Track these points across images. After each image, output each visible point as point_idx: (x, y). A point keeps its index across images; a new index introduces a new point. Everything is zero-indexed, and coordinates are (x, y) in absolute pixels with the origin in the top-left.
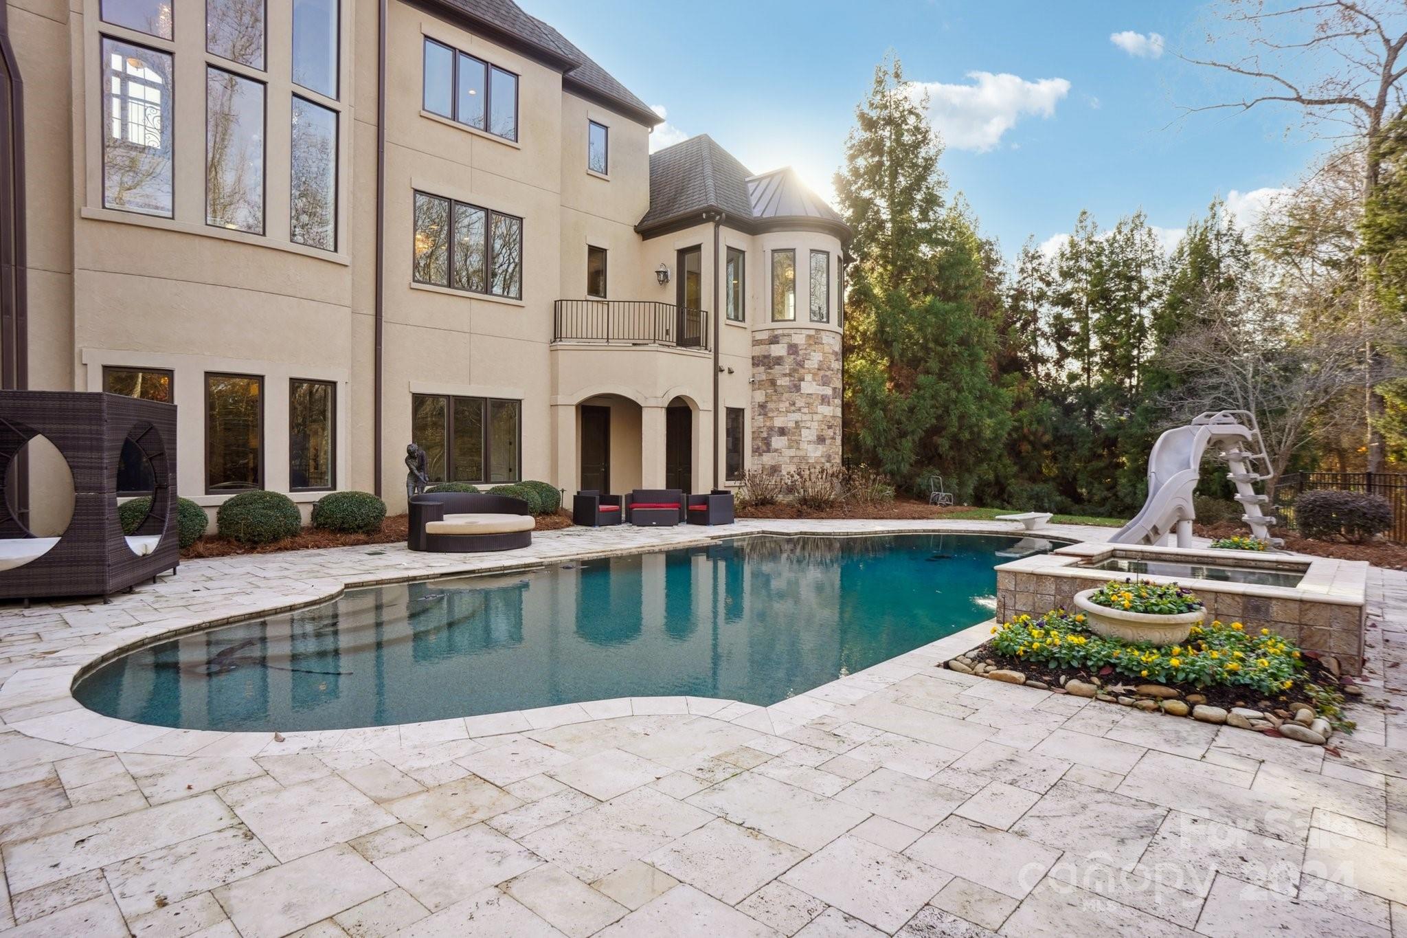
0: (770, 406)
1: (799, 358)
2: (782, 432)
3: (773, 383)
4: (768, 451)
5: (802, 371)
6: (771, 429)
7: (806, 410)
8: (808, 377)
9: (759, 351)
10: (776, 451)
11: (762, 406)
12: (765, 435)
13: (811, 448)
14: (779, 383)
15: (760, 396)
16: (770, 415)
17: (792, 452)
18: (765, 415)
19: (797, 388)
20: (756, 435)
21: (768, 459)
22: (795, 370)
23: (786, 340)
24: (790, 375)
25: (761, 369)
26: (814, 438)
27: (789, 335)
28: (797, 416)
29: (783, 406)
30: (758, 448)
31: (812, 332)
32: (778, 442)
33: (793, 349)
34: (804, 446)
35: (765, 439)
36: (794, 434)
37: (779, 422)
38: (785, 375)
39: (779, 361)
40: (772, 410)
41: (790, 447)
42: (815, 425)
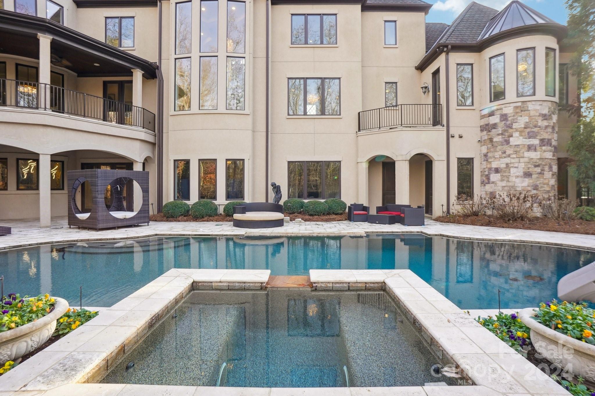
0: (490, 155)
1: (508, 123)
2: (497, 171)
3: (491, 140)
4: (489, 183)
5: (510, 131)
6: (490, 169)
7: (514, 156)
8: (516, 134)
9: (484, 122)
10: (493, 183)
11: (486, 155)
12: (487, 173)
13: (518, 180)
14: (495, 140)
15: (484, 149)
16: (490, 160)
17: (504, 184)
18: (487, 161)
19: (507, 142)
20: (483, 174)
21: (489, 188)
22: (505, 131)
23: (499, 112)
24: (502, 134)
25: (485, 133)
26: (521, 174)
27: (501, 109)
28: (507, 160)
29: (497, 154)
30: (483, 181)
31: (520, 104)
32: (494, 177)
33: (504, 117)
34: (512, 179)
35: (487, 175)
36: (505, 172)
37: (494, 165)
38: (499, 135)
39: (495, 126)
40: (491, 158)
41: (502, 180)
42: (522, 165)
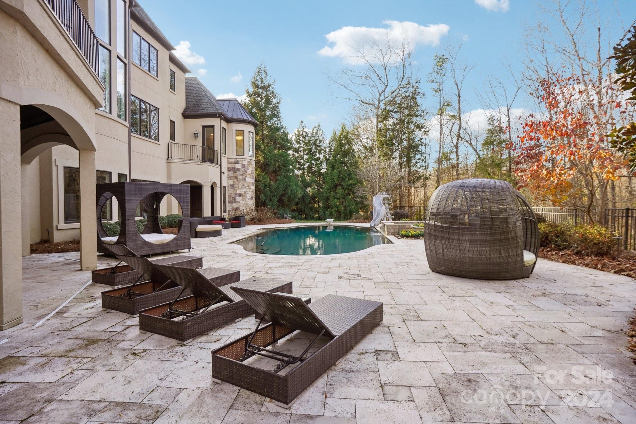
0: (235, 186)
1: (246, 169)
2: (240, 195)
3: (236, 178)
4: (235, 202)
5: (246, 174)
6: (236, 194)
7: (247, 188)
8: (248, 176)
9: (231, 166)
10: (238, 202)
11: (232, 186)
12: (233, 196)
13: (249, 201)
14: (239, 178)
15: (231, 182)
16: (236, 189)
17: (244, 202)
18: (234, 189)
19: (245, 180)
20: (230, 196)
21: (235, 205)
22: (244, 173)
23: (241, 162)
24: (243, 175)
25: (232, 172)
26: (250, 197)
27: (242, 161)
28: (245, 190)
29: (240, 186)
30: (231, 201)
31: (249, 160)
32: (238, 199)
33: (243, 166)
34: (247, 200)
35: (234, 197)
36: (244, 196)
37: (239, 192)
38: (241, 175)
39: (238, 170)
40: (236, 187)
41: (243, 201)
42: (250, 193)
